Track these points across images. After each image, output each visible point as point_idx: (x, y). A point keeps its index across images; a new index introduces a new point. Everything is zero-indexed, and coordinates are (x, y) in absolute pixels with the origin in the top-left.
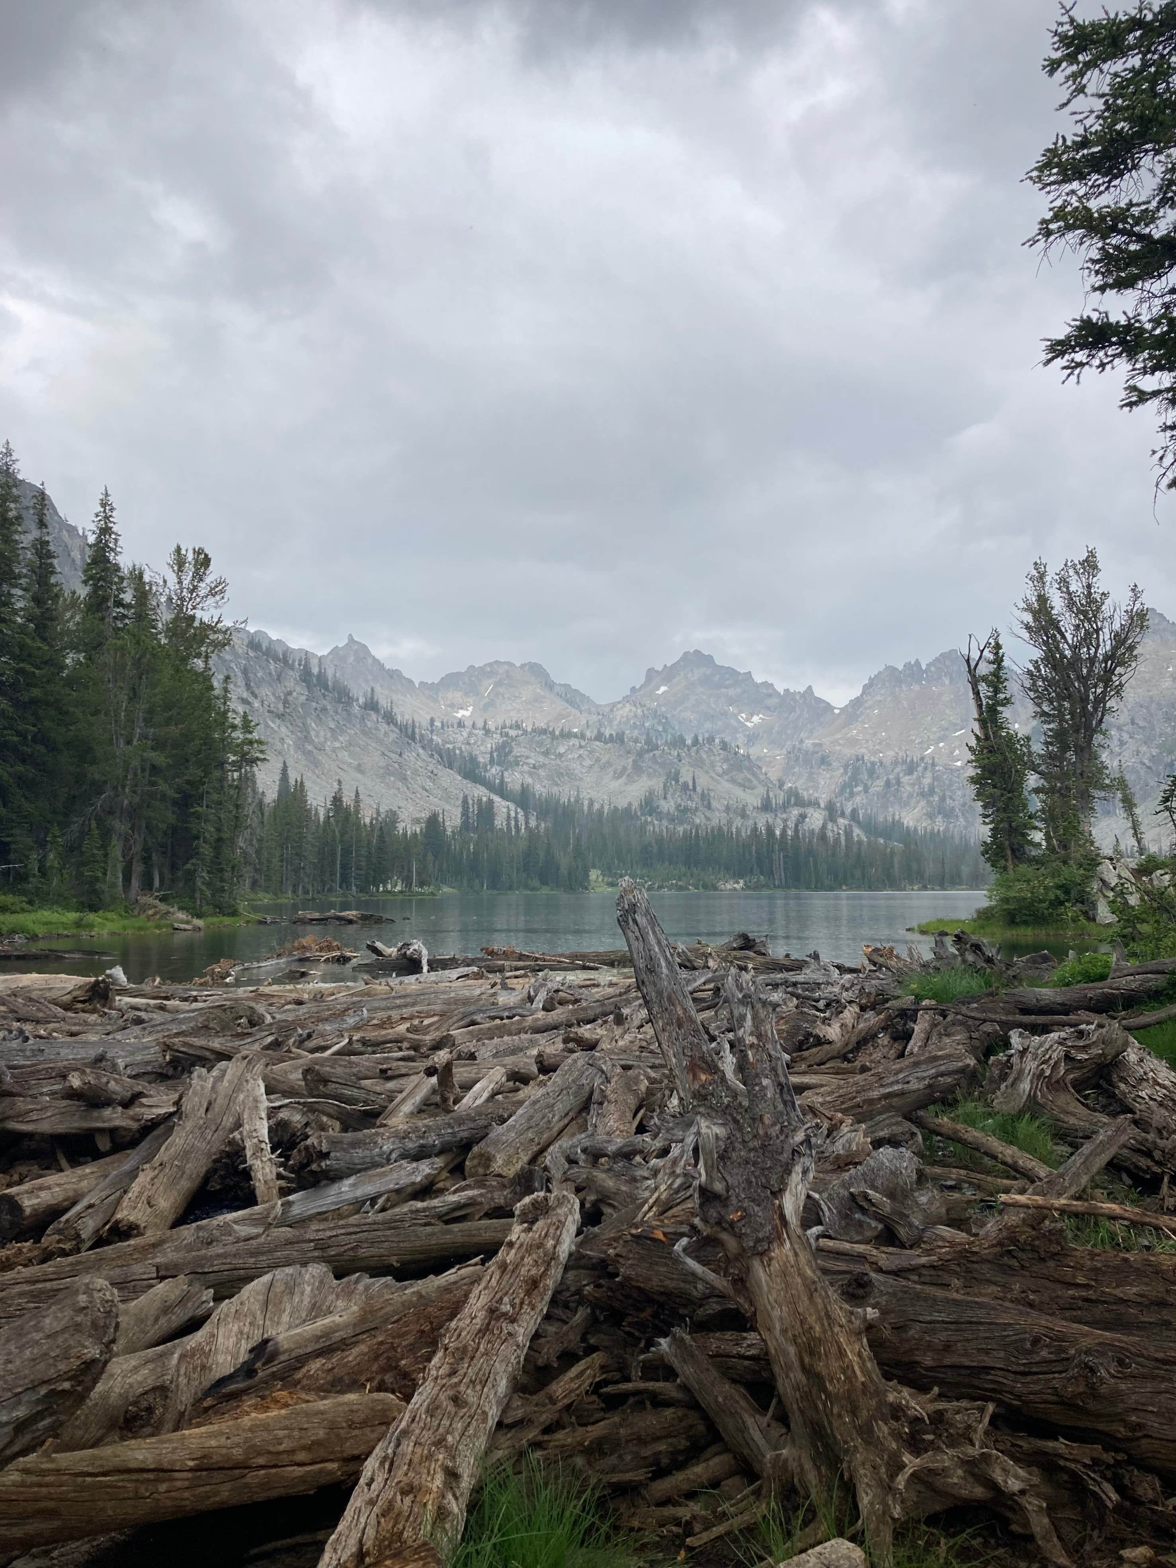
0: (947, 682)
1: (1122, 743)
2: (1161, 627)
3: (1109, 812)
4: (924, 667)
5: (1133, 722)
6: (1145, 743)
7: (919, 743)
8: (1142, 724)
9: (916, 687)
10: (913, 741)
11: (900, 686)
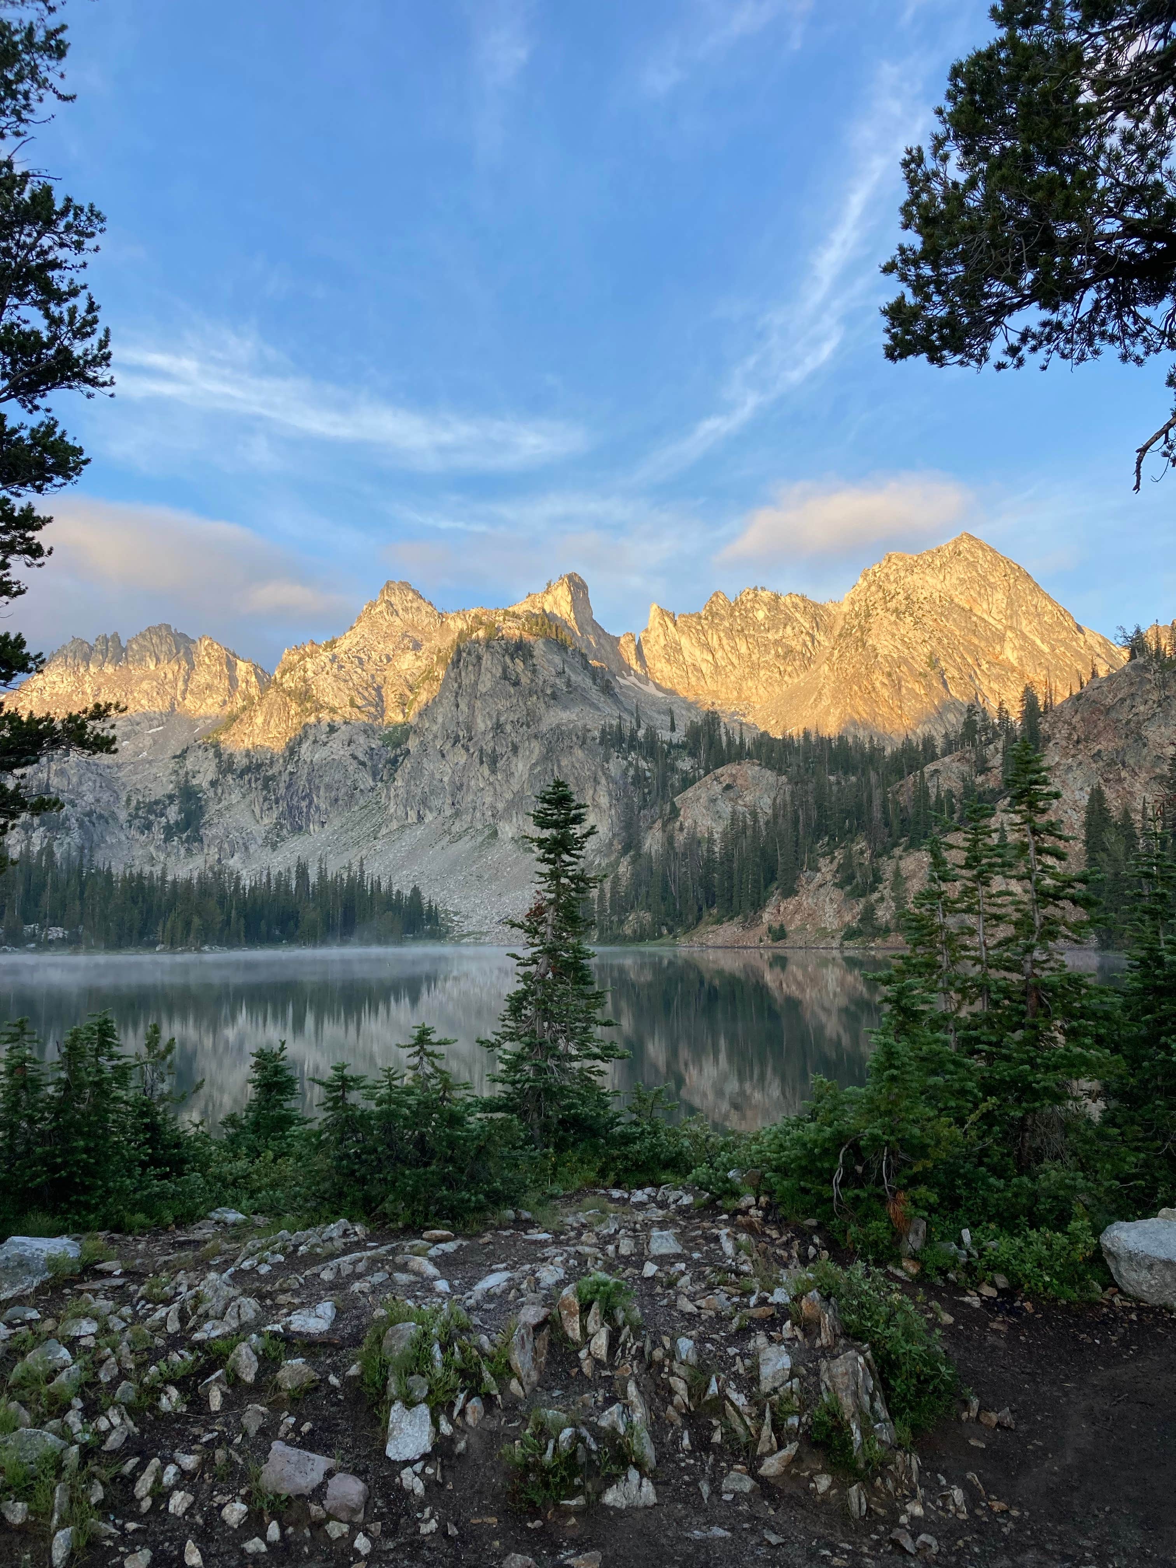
0: (152, 664)
3: (300, 829)
9: (109, 668)
11: (87, 666)
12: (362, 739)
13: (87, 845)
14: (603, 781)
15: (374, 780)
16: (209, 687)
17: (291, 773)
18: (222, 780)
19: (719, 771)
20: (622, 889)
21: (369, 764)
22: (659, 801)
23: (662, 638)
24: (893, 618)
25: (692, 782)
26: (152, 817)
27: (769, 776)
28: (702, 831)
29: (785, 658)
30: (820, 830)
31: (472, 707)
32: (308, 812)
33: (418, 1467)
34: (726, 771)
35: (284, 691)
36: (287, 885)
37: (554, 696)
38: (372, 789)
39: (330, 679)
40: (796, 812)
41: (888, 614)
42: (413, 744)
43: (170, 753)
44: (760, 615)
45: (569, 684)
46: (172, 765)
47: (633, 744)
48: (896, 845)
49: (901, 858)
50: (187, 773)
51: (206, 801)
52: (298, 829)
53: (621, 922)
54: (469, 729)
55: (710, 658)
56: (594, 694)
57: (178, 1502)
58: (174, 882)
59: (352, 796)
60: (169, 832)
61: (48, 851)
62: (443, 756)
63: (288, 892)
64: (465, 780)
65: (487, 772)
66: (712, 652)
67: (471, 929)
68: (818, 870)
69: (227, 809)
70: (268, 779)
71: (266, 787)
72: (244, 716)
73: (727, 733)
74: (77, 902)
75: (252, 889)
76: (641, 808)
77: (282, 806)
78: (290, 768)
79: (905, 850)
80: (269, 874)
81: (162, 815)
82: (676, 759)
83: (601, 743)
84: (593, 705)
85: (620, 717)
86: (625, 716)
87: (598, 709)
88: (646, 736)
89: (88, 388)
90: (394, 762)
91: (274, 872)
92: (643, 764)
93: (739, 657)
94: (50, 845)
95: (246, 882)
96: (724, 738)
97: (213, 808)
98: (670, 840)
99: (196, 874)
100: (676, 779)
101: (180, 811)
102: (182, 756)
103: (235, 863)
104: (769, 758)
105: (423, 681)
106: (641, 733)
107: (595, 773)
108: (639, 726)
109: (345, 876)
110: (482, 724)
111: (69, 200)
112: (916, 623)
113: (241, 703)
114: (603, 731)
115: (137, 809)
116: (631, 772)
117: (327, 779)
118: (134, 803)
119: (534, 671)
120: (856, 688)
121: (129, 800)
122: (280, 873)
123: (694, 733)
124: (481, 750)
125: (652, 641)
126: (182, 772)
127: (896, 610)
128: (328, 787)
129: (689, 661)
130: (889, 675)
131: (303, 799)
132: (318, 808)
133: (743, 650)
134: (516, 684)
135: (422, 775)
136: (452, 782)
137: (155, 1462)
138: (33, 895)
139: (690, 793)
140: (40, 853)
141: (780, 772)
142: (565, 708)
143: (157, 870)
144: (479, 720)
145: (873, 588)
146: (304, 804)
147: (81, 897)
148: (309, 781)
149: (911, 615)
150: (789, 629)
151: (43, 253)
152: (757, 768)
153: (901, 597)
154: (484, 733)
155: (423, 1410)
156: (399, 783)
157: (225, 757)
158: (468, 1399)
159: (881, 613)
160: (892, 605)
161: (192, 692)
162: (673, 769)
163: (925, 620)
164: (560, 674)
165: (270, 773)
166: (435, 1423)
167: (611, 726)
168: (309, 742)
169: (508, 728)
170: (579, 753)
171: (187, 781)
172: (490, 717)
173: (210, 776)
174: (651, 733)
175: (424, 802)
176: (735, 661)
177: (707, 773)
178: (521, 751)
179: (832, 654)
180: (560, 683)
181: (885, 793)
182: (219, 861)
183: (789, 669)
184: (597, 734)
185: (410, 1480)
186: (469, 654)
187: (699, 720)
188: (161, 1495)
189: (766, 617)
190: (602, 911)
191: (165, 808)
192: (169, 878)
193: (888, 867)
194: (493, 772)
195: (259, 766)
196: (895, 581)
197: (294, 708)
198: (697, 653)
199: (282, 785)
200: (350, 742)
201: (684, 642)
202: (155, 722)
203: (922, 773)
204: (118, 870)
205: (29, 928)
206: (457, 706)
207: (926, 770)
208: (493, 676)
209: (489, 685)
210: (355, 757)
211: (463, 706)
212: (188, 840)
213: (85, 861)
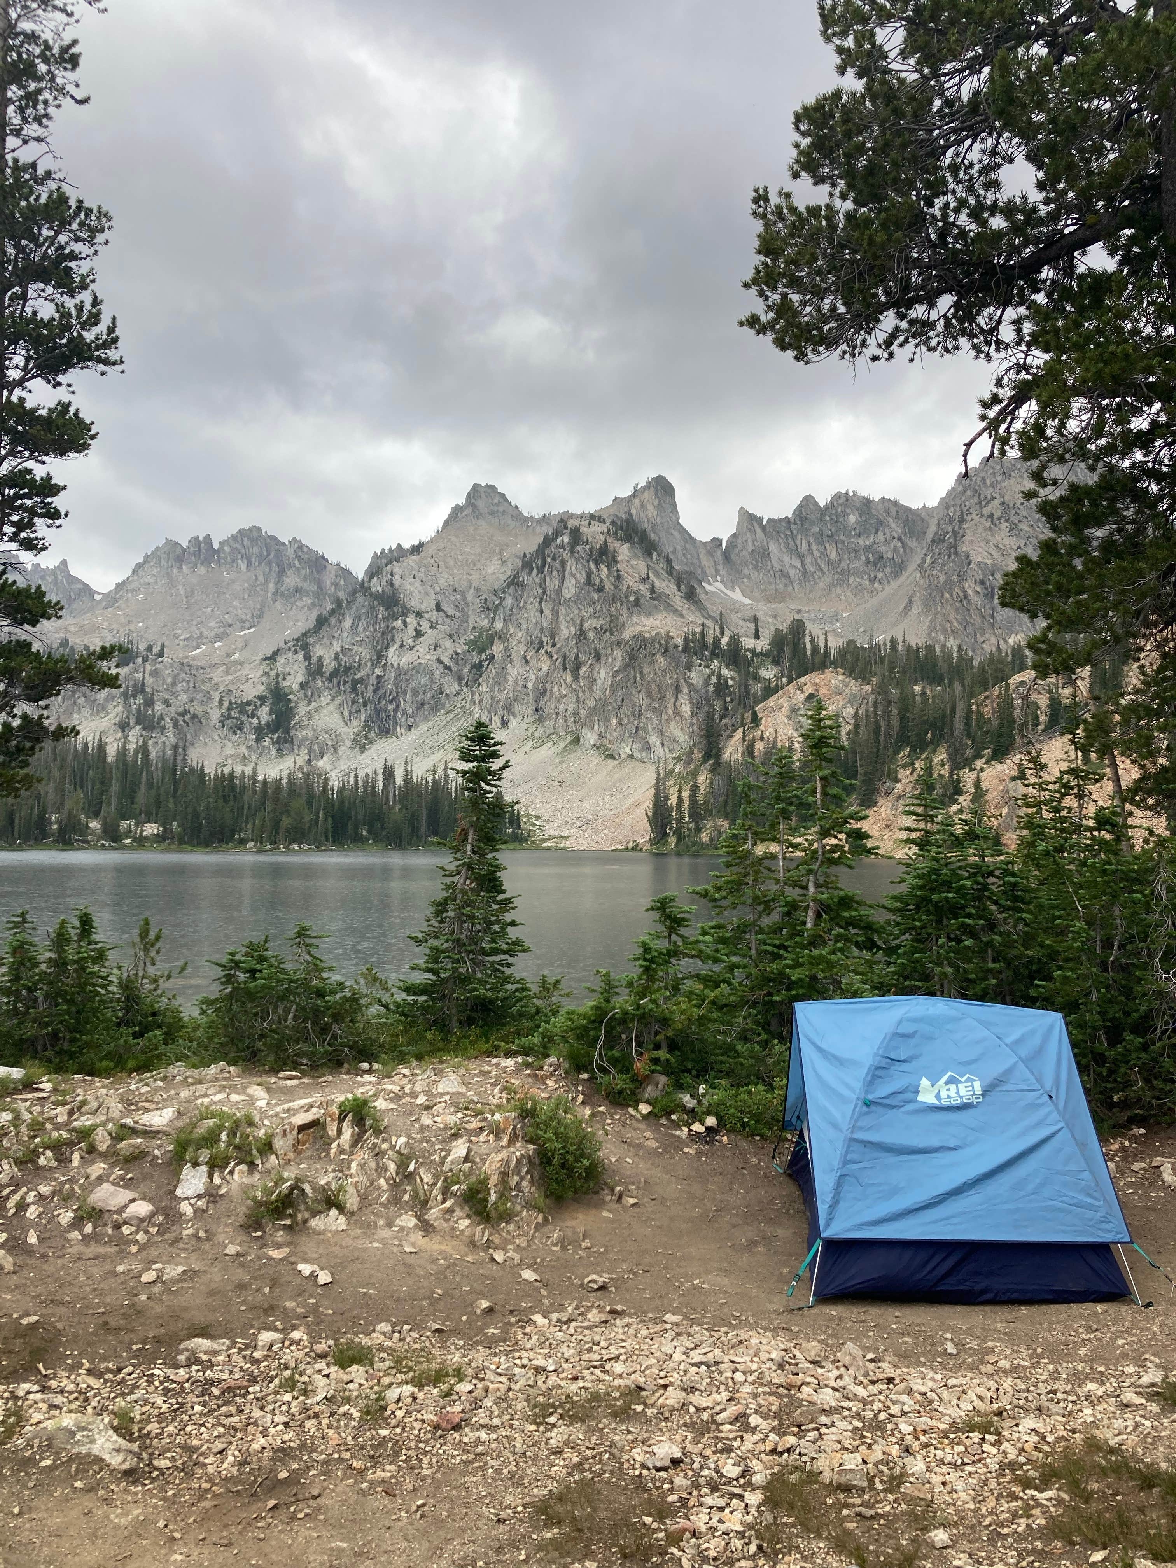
0: (243, 567)
1: (419, 634)
2: (501, 509)
3: (388, 732)
4: (216, 546)
5: (438, 608)
6: (451, 636)
7: (186, 639)
8: (451, 611)
9: (202, 570)
10: (177, 637)
11: (181, 567)
12: (448, 643)
13: (181, 744)
14: (685, 690)
15: (459, 684)
16: (297, 590)
17: (378, 677)
18: (312, 684)
19: (802, 680)
20: (700, 797)
21: (455, 669)
22: (741, 711)
23: (750, 543)
24: (988, 524)
25: (776, 690)
26: (244, 718)
27: (853, 686)
28: (782, 741)
29: (875, 565)
30: (903, 739)
31: (555, 613)
32: (395, 716)
33: (193, 1201)
34: (810, 681)
35: (371, 594)
36: (374, 787)
37: (637, 603)
38: (458, 694)
39: (417, 583)
40: (877, 723)
41: (983, 520)
42: (497, 649)
43: (261, 656)
44: (852, 519)
45: (653, 590)
46: (264, 667)
47: (716, 652)
48: (978, 756)
49: (982, 770)
50: (278, 675)
51: (297, 703)
52: (385, 732)
53: (698, 830)
54: (553, 637)
55: (799, 565)
56: (678, 601)
57: (32, 1212)
58: (264, 782)
59: (438, 701)
60: (260, 732)
61: (144, 749)
62: (527, 662)
63: (374, 793)
64: (548, 686)
65: (569, 679)
66: (801, 557)
67: (552, 833)
68: (899, 781)
69: (316, 710)
70: (355, 683)
71: (354, 689)
72: (333, 621)
73: (812, 641)
74: (171, 800)
75: (341, 790)
76: (722, 717)
77: (371, 707)
78: (378, 671)
79: (987, 762)
80: (356, 776)
81: (253, 716)
82: (759, 667)
83: (684, 651)
84: (676, 612)
85: (703, 625)
86: (709, 623)
87: (682, 616)
88: (729, 644)
89: (101, 367)
90: (478, 667)
91: (361, 775)
92: (725, 672)
93: (829, 563)
94: (145, 744)
95: (335, 783)
96: (809, 646)
97: (302, 710)
98: (750, 751)
99: (285, 774)
100: (757, 688)
101: (271, 711)
102: (272, 658)
103: (323, 764)
104: (853, 667)
105: (509, 586)
106: (724, 641)
107: (677, 681)
108: (722, 634)
109: (430, 779)
110: (566, 631)
111: (80, 202)
112: (1011, 530)
113: (329, 607)
114: (686, 639)
115: (229, 709)
116: (714, 679)
117: (413, 684)
118: (226, 704)
119: (618, 577)
120: (947, 595)
121: (221, 701)
122: (367, 775)
123: (779, 641)
124: (565, 657)
125: (740, 546)
126: (273, 673)
127: (991, 516)
128: (415, 692)
129: (777, 566)
130: (982, 582)
131: (391, 702)
132: (404, 712)
133: (833, 555)
134: (601, 589)
135: (506, 681)
136: (535, 688)
137: (25, 1189)
138: (129, 792)
139: (771, 702)
140: (136, 751)
141: (865, 680)
142: (649, 614)
143: (248, 770)
144: (563, 626)
145: (969, 493)
146: (391, 707)
147: (175, 796)
148: (396, 685)
149: (1007, 521)
150: (880, 533)
151: (61, 248)
152: (841, 677)
153: (996, 502)
154: (567, 639)
155: (204, 1169)
156: (484, 688)
157: (314, 660)
158: (236, 1165)
159: (976, 518)
160: (986, 511)
161: (282, 594)
162: (756, 678)
163: (1021, 526)
164: (645, 580)
165: (359, 676)
166: (211, 1176)
167: (694, 633)
168: (396, 646)
169: (591, 635)
170: (661, 661)
171: (277, 683)
172: (574, 624)
173: (300, 678)
174: (735, 641)
175: (508, 708)
176: (824, 566)
177: (790, 682)
178: (603, 658)
179: (924, 561)
180: (644, 588)
181: (970, 705)
182: (309, 762)
183: (880, 575)
184: (680, 641)
185: (186, 1208)
186: (554, 559)
187: (784, 627)
188: (22, 1206)
189: (857, 522)
190: (681, 817)
191: (256, 708)
192: (260, 778)
193: (968, 778)
194: (576, 678)
195: (347, 670)
196: (993, 486)
197: (382, 612)
198: (786, 558)
199: (370, 688)
200: (436, 646)
201: (773, 548)
202: (247, 625)
203: (1007, 685)
204: (210, 770)
205: (124, 824)
206: (542, 612)
207: (1011, 681)
208: (578, 582)
209: (573, 591)
210: (440, 661)
211: (547, 612)
212: (278, 742)
213: (179, 761)
